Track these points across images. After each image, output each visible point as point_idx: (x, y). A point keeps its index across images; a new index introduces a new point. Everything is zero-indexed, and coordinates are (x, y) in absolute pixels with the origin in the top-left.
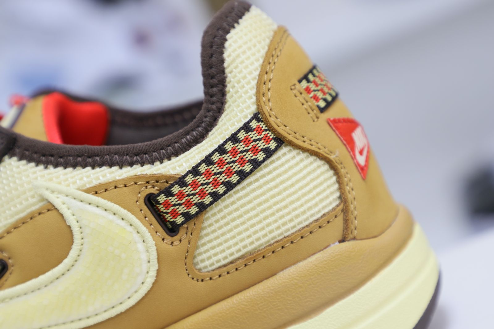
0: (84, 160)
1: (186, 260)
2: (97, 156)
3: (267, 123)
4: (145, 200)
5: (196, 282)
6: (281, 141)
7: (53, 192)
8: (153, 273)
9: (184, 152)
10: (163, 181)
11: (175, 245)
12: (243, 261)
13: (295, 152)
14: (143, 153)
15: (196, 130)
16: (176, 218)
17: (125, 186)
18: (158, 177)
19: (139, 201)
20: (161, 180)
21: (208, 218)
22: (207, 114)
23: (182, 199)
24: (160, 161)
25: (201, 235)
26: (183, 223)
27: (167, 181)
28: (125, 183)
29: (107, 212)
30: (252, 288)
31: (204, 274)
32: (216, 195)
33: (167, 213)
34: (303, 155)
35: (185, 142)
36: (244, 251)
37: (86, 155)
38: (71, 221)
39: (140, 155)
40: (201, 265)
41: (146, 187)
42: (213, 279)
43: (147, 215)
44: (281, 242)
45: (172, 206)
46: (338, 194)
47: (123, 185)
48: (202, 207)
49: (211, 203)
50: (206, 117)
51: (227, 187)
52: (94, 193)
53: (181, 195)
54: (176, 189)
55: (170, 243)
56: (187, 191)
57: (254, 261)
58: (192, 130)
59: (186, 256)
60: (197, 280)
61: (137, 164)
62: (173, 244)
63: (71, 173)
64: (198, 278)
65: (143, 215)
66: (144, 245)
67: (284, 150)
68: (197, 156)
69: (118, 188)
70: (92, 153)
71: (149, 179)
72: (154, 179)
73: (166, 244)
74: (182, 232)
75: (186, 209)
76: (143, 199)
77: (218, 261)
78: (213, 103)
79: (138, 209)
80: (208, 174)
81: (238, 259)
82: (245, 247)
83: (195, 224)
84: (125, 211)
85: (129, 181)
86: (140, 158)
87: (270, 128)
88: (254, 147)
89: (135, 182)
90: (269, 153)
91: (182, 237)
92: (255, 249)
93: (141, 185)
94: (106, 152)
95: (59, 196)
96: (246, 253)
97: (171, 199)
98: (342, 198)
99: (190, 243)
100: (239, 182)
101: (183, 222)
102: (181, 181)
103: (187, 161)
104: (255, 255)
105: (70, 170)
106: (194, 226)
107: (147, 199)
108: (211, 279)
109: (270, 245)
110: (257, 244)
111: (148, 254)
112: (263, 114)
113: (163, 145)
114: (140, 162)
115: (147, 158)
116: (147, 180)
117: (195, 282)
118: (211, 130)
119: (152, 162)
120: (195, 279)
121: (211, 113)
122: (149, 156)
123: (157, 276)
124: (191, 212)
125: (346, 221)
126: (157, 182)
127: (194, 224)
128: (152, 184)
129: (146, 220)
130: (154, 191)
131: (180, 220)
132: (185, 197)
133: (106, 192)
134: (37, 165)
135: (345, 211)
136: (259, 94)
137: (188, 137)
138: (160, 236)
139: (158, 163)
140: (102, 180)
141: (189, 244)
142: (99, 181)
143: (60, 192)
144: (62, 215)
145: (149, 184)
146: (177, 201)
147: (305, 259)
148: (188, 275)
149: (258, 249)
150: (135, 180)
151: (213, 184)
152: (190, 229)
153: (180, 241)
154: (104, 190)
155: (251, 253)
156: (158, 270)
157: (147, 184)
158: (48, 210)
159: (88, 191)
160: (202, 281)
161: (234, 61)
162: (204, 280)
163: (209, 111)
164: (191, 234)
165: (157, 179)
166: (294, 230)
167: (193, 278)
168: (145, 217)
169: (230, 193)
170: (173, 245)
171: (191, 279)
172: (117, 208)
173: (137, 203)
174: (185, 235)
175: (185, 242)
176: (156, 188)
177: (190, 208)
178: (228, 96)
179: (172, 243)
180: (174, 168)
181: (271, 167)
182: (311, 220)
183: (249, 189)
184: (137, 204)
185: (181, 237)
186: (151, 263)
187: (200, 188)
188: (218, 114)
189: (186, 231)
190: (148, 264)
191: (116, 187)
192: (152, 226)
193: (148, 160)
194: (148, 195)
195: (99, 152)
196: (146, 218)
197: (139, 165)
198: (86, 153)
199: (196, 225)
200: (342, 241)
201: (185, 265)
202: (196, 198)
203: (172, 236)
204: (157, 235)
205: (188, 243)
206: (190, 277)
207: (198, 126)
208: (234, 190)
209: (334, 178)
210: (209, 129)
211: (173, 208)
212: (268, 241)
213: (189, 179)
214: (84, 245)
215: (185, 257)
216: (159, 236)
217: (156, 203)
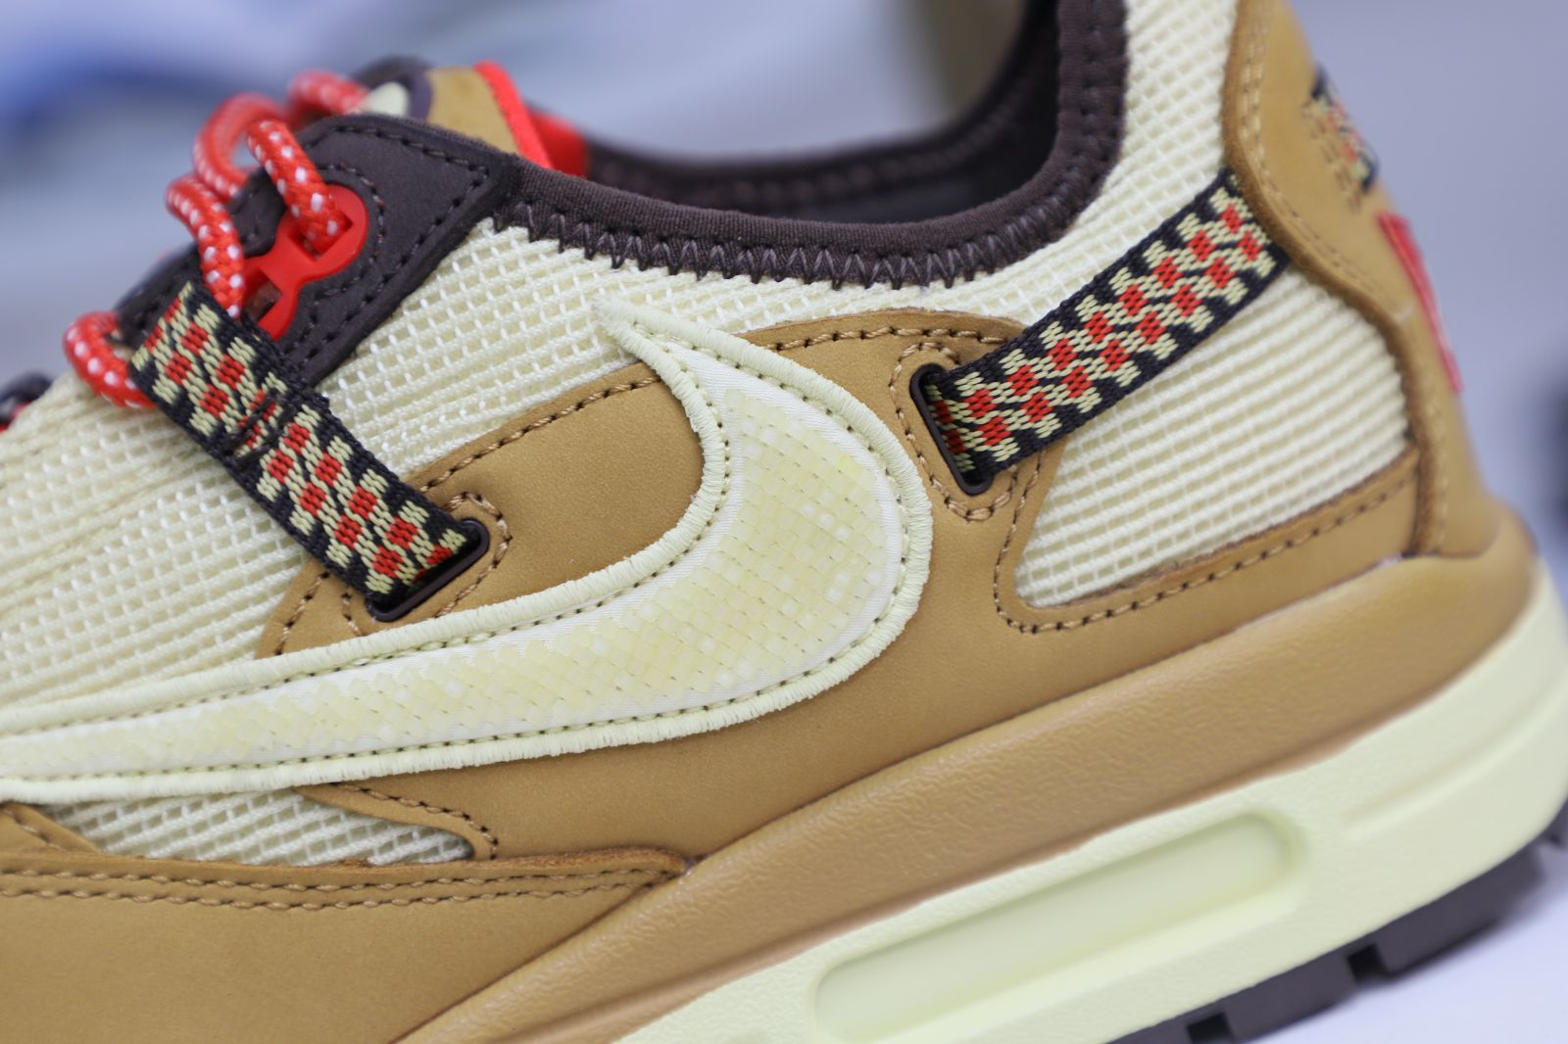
0: (730, 255)
1: (998, 567)
2: (769, 246)
3: (1254, 201)
4: (911, 382)
5: (1018, 632)
6: (1285, 256)
7: (651, 333)
8: (912, 592)
9: (1011, 261)
10: (967, 332)
11: (977, 520)
12: (1157, 582)
13: (1310, 293)
14: (900, 250)
15: (1045, 204)
16: (997, 444)
17: (863, 336)
18: (957, 320)
19: (896, 384)
20: (965, 330)
21: (1075, 453)
22: (1075, 160)
23: (1023, 391)
24: (944, 279)
25: (1046, 500)
26: (1012, 460)
27: (979, 333)
28: (866, 326)
29: (811, 402)
30: (1165, 664)
31: (1036, 611)
32: (1111, 388)
33: (972, 427)
34: (1329, 304)
35: (1016, 233)
36: (1158, 557)
37: (739, 239)
38: (703, 420)
39: (890, 257)
40: (1035, 586)
41: (920, 347)
42: (1067, 628)
43: (913, 427)
44: (1261, 541)
45: (995, 409)
46: (1399, 425)
47: (858, 334)
48: (1072, 420)
49: (1097, 410)
50: (1069, 169)
51: (1143, 371)
52: (773, 346)
53: (1023, 380)
54: (1013, 362)
55: (963, 513)
56: (1040, 371)
57: (1185, 586)
58: (1034, 203)
59: (1000, 555)
60: (1021, 628)
61: (884, 282)
62: (970, 517)
63: (691, 286)
64: (1025, 623)
65: (903, 425)
66: (901, 510)
67: (1289, 282)
68: (1055, 276)
69: (843, 338)
70: (756, 236)
71: (933, 324)
72: (947, 325)
73: (953, 515)
74: (1001, 483)
75: (1027, 422)
76: (909, 378)
77: (1085, 578)
78: (1088, 131)
79: (892, 404)
80: (1098, 326)
81: (1141, 577)
82: (1165, 543)
83: (1039, 466)
84: (862, 408)
85: (878, 324)
86: (892, 264)
87: (1261, 217)
88: (1219, 264)
89: (891, 327)
90: (1255, 285)
91: (998, 500)
92: (1189, 552)
93: (908, 336)
94: (799, 238)
95: (670, 345)
96: (1164, 563)
97: (995, 389)
98: (1414, 434)
99: (1019, 519)
100: (1173, 359)
101: (1014, 458)
102: (1030, 341)
103: (1028, 286)
104: (1190, 568)
105: (686, 277)
106: (1036, 472)
107: (917, 380)
108: (1059, 627)
109: (1231, 546)
110: (1196, 539)
111: (906, 537)
112: (1245, 174)
113: (955, 235)
114: (894, 277)
115: (911, 266)
116: (927, 327)
117: (1014, 632)
118: (1084, 207)
119: (922, 281)
120: (1015, 623)
121: (1082, 159)
122: (917, 263)
123: (921, 603)
124: (1038, 432)
125: (1424, 498)
126: (952, 333)
127: (1035, 466)
128: (939, 339)
129: (908, 439)
130: (941, 358)
131: (1005, 450)
132: (1032, 388)
133: (809, 347)
134: (589, 256)
135: (1423, 474)
136: (1229, 119)
137: (1024, 221)
138: (942, 491)
139: (939, 285)
140: (793, 314)
141: (1014, 522)
142: (781, 318)
143: (674, 336)
144: (678, 403)
145: (929, 338)
146: (1009, 397)
147: (1313, 593)
148: (999, 610)
149: (1197, 554)
150: (893, 323)
151: (1107, 357)
152: (1023, 480)
153: (991, 510)
154: (802, 342)
155: (1175, 564)
156: (925, 586)
157: (925, 337)
158: (634, 386)
159: (755, 338)
160: (1035, 630)
161: (1155, 17)
162: (1042, 628)
163: (1077, 151)
164: (1025, 495)
165: (954, 325)
166: (1294, 511)
167: (1009, 622)
168: (907, 433)
169: (1145, 387)
170: (969, 520)
171: (1005, 623)
172: (839, 394)
173: (892, 388)
174: (1005, 495)
175: (1003, 513)
176: (947, 351)
177: (1040, 421)
178: (1132, 117)
179: (969, 513)
180: (994, 303)
181: (1256, 326)
182: (1338, 488)
183: (1194, 381)
184: (890, 392)
185: (996, 498)
186: (910, 564)
187: (1075, 363)
188: (1102, 165)
189: (1011, 483)
190: (903, 567)
191: (835, 337)
192: (922, 459)
193: (916, 275)
194: (923, 367)
195: (777, 235)
196: (909, 436)
197: (889, 284)
198: (739, 236)
199: (1041, 470)
200: (1411, 551)
201: (993, 580)
202: (1060, 392)
203: (971, 494)
204: (934, 486)
205: (1012, 519)
206: (1003, 617)
207: (1049, 194)
208: (1157, 380)
209: (1395, 381)
210: (1080, 203)
211: (994, 413)
212: (1227, 534)
213: (1052, 336)
214: (728, 494)
215: (997, 557)
216: (939, 489)
217: (945, 396)
